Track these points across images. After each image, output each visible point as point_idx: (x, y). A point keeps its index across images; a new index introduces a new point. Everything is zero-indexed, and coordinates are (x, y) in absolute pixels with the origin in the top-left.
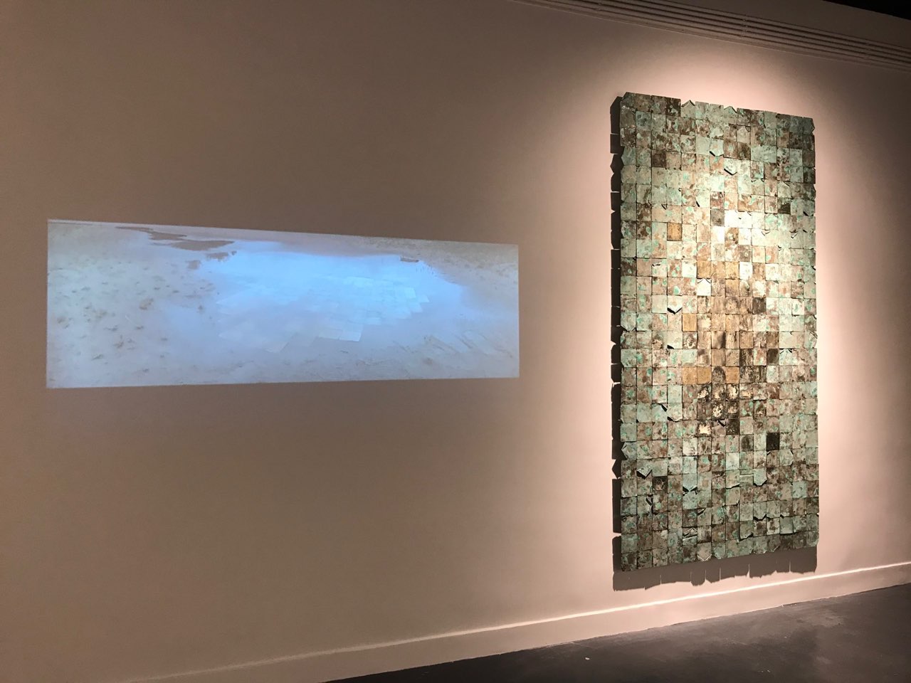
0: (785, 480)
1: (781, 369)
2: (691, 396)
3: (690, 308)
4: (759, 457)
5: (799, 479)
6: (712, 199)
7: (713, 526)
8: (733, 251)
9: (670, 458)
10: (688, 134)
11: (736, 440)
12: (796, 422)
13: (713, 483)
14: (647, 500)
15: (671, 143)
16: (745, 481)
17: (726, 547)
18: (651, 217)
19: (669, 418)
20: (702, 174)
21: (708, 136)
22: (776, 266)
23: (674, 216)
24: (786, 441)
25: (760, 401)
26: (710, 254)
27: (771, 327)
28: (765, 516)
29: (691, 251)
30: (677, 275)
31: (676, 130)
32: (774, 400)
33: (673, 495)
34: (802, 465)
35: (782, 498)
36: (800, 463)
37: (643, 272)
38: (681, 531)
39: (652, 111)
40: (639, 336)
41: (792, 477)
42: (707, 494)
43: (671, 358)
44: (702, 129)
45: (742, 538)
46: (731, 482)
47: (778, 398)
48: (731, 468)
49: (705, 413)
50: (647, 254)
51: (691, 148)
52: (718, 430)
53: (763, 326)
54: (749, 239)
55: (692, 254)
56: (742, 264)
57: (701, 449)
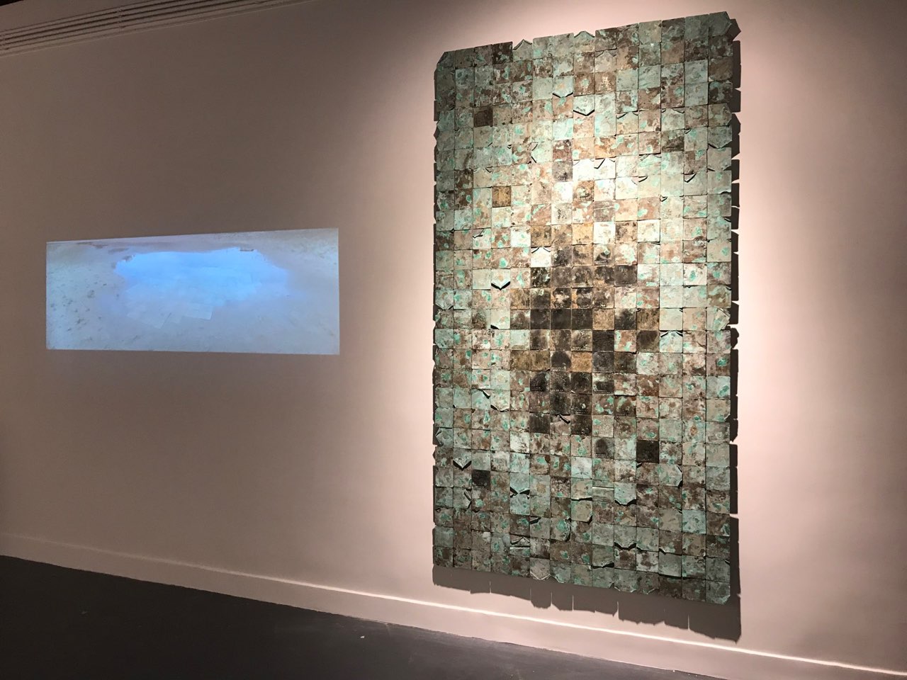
0: (667, 503)
1: (663, 358)
2: (521, 384)
3: (521, 282)
4: (624, 468)
5: (693, 507)
6: (555, 151)
7: (552, 541)
8: (586, 210)
9: (494, 452)
10: (523, 79)
11: (586, 443)
12: (688, 430)
13: (553, 490)
14: (465, 494)
15: (499, 95)
16: (602, 495)
17: (573, 572)
18: (472, 183)
19: (492, 407)
20: (541, 122)
21: (551, 76)
22: (656, 222)
23: (503, 179)
24: (671, 452)
25: (626, 396)
26: (550, 217)
27: (646, 302)
28: (634, 546)
29: (524, 217)
30: (505, 246)
31: (507, 78)
32: (650, 397)
33: (495, 493)
34: (698, 490)
35: (664, 528)
36: (694, 486)
37: (460, 246)
38: (507, 538)
39: (476, 65)
40: (456, 315)
41: (682, 503)
42: (543, 501)
43: (496, 339)
44: (542, 69)
45: (595, 564)
46: (578, 493)
47: (657, 394)
48: (580, 476)
49: (540, 405)
50: (466, 226)
51: (527, 94)
52: (560, 427)
53: (630, 301)
54: (611, 192)
55: (525, 220)
56: (597, 224)
57: (535, 446)
